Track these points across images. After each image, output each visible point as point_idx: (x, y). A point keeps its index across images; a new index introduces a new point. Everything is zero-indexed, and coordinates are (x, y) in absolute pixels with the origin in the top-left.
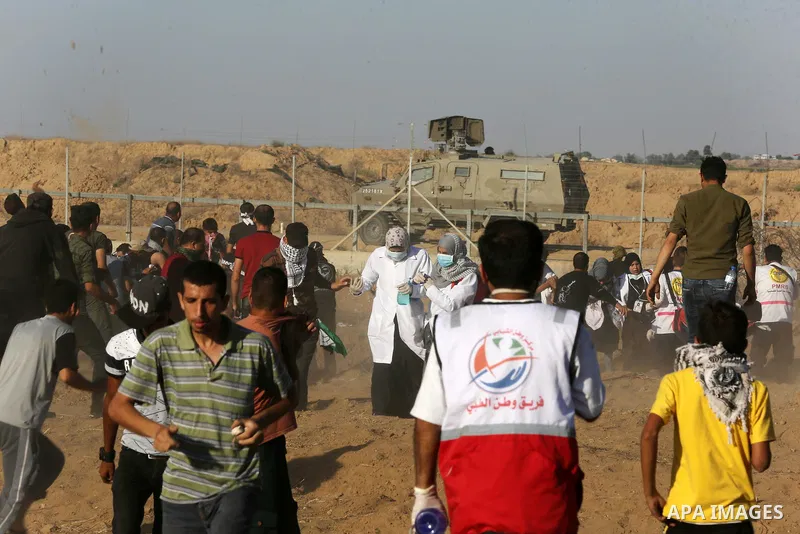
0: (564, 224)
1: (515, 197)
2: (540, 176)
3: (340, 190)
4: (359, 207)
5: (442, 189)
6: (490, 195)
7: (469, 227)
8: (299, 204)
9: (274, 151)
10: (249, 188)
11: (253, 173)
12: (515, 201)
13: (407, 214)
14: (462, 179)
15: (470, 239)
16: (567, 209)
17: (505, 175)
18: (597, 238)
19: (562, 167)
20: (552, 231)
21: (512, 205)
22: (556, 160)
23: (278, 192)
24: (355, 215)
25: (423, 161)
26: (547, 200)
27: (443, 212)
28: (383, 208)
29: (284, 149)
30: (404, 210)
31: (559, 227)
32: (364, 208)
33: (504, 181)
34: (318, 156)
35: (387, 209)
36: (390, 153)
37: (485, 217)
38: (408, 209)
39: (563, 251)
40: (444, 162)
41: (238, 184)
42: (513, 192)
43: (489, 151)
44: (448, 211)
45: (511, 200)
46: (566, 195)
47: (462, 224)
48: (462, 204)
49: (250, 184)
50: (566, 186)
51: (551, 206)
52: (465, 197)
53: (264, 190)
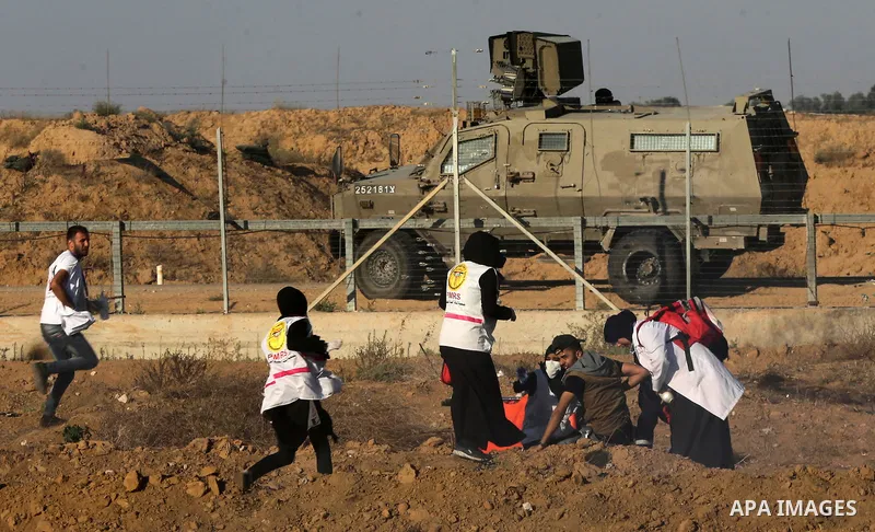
0: (763, 235)
1: (662, 187)
2: (710, 143)
3: (269, 192)
4: (355, 224)
5: (515, 179)
6: (612, 186)
7: (578, 251)
8: (234, 224)
9: (102, 123)
10: (84, 199)
11: (91, 169)
12: (662, 195)
13: (452, 231)
14: (556, 157)
15: (581, 274)
16: (767, 207)
17: (640, 144)
18: (790, 263)
19: (751, 121)
20: (739, 252)
21: (658, 204)
22: (740, 109)
23: (145, 204)
24: (349, 240)
25: (473, 124)
26: (725, 191)
27: (526, 225)
28: (405, 222)
29: (120, 118)
30: (447, 224)
31: (753, 244)
32: (365, 224)
33: (640, 156)
34: (191, 130)
35: (411, 225)
36: (332, 117)
37: (605, 229)
38: (456, 223)
39: (762, 289)
40: (515, 125)
41: (61, 191)
42: (658, 177)
43: (604, 97)
44: (533, 222)
45: (654, 193)
46: (764, 177)
47: (563, 247)
48: (557, 207)
49: (87, 191)
50: (762, 160)
51: (736, 201)
52: (562, 193)
53: (116, 201)
